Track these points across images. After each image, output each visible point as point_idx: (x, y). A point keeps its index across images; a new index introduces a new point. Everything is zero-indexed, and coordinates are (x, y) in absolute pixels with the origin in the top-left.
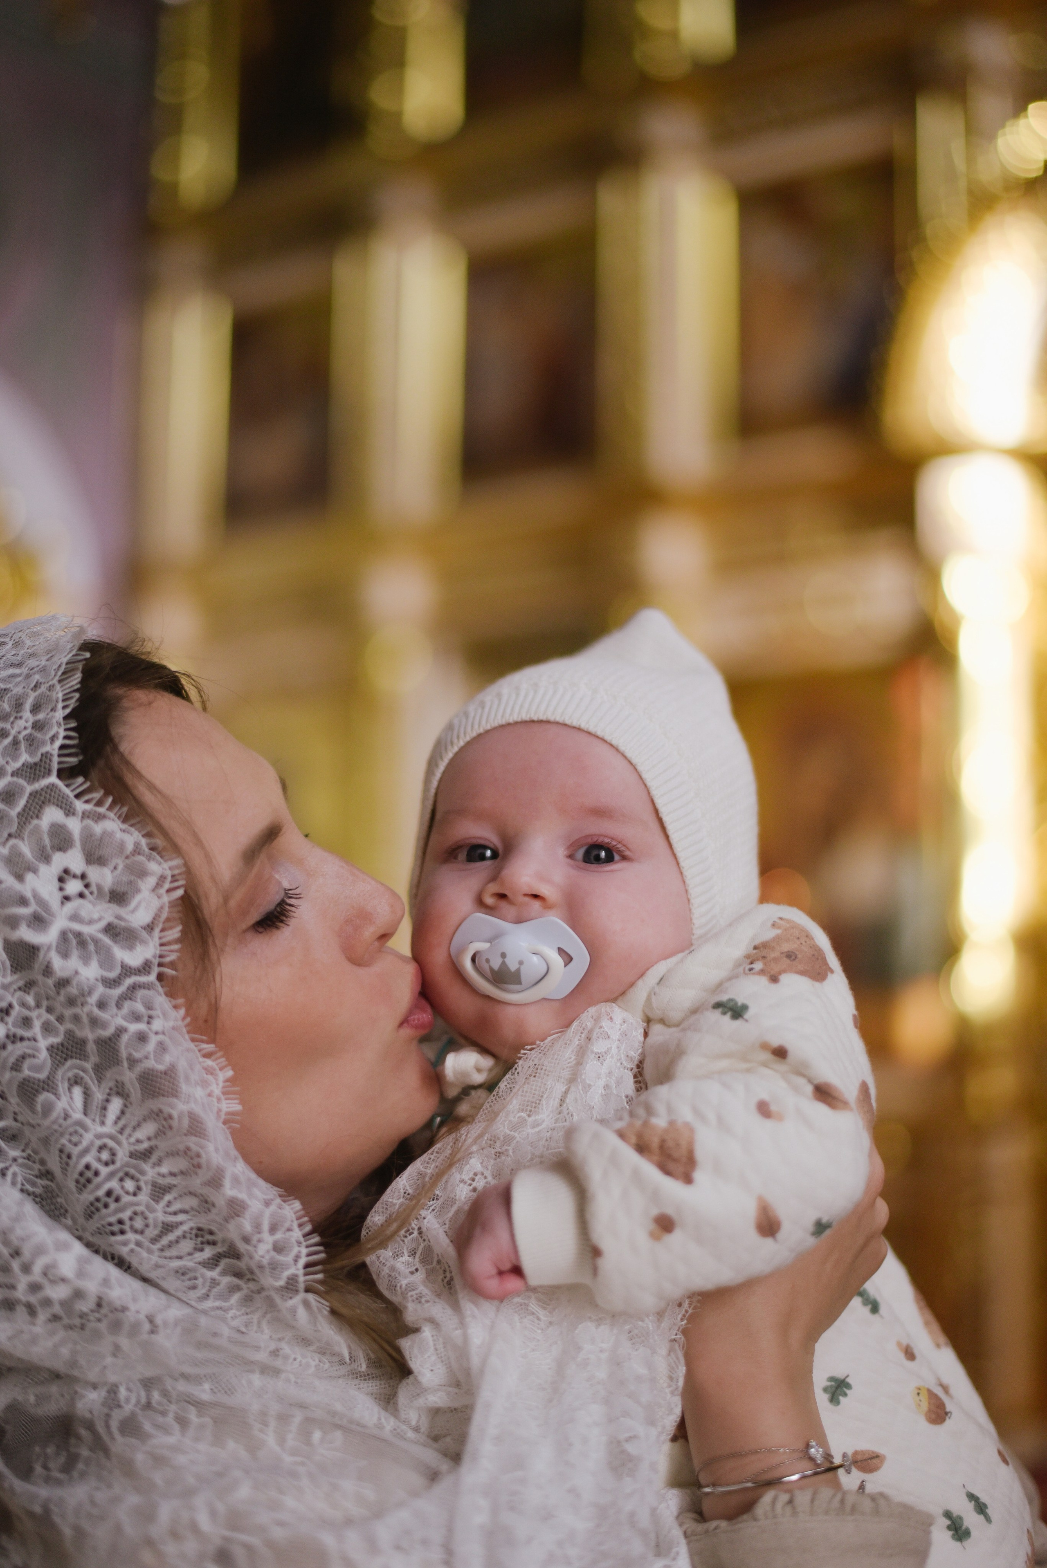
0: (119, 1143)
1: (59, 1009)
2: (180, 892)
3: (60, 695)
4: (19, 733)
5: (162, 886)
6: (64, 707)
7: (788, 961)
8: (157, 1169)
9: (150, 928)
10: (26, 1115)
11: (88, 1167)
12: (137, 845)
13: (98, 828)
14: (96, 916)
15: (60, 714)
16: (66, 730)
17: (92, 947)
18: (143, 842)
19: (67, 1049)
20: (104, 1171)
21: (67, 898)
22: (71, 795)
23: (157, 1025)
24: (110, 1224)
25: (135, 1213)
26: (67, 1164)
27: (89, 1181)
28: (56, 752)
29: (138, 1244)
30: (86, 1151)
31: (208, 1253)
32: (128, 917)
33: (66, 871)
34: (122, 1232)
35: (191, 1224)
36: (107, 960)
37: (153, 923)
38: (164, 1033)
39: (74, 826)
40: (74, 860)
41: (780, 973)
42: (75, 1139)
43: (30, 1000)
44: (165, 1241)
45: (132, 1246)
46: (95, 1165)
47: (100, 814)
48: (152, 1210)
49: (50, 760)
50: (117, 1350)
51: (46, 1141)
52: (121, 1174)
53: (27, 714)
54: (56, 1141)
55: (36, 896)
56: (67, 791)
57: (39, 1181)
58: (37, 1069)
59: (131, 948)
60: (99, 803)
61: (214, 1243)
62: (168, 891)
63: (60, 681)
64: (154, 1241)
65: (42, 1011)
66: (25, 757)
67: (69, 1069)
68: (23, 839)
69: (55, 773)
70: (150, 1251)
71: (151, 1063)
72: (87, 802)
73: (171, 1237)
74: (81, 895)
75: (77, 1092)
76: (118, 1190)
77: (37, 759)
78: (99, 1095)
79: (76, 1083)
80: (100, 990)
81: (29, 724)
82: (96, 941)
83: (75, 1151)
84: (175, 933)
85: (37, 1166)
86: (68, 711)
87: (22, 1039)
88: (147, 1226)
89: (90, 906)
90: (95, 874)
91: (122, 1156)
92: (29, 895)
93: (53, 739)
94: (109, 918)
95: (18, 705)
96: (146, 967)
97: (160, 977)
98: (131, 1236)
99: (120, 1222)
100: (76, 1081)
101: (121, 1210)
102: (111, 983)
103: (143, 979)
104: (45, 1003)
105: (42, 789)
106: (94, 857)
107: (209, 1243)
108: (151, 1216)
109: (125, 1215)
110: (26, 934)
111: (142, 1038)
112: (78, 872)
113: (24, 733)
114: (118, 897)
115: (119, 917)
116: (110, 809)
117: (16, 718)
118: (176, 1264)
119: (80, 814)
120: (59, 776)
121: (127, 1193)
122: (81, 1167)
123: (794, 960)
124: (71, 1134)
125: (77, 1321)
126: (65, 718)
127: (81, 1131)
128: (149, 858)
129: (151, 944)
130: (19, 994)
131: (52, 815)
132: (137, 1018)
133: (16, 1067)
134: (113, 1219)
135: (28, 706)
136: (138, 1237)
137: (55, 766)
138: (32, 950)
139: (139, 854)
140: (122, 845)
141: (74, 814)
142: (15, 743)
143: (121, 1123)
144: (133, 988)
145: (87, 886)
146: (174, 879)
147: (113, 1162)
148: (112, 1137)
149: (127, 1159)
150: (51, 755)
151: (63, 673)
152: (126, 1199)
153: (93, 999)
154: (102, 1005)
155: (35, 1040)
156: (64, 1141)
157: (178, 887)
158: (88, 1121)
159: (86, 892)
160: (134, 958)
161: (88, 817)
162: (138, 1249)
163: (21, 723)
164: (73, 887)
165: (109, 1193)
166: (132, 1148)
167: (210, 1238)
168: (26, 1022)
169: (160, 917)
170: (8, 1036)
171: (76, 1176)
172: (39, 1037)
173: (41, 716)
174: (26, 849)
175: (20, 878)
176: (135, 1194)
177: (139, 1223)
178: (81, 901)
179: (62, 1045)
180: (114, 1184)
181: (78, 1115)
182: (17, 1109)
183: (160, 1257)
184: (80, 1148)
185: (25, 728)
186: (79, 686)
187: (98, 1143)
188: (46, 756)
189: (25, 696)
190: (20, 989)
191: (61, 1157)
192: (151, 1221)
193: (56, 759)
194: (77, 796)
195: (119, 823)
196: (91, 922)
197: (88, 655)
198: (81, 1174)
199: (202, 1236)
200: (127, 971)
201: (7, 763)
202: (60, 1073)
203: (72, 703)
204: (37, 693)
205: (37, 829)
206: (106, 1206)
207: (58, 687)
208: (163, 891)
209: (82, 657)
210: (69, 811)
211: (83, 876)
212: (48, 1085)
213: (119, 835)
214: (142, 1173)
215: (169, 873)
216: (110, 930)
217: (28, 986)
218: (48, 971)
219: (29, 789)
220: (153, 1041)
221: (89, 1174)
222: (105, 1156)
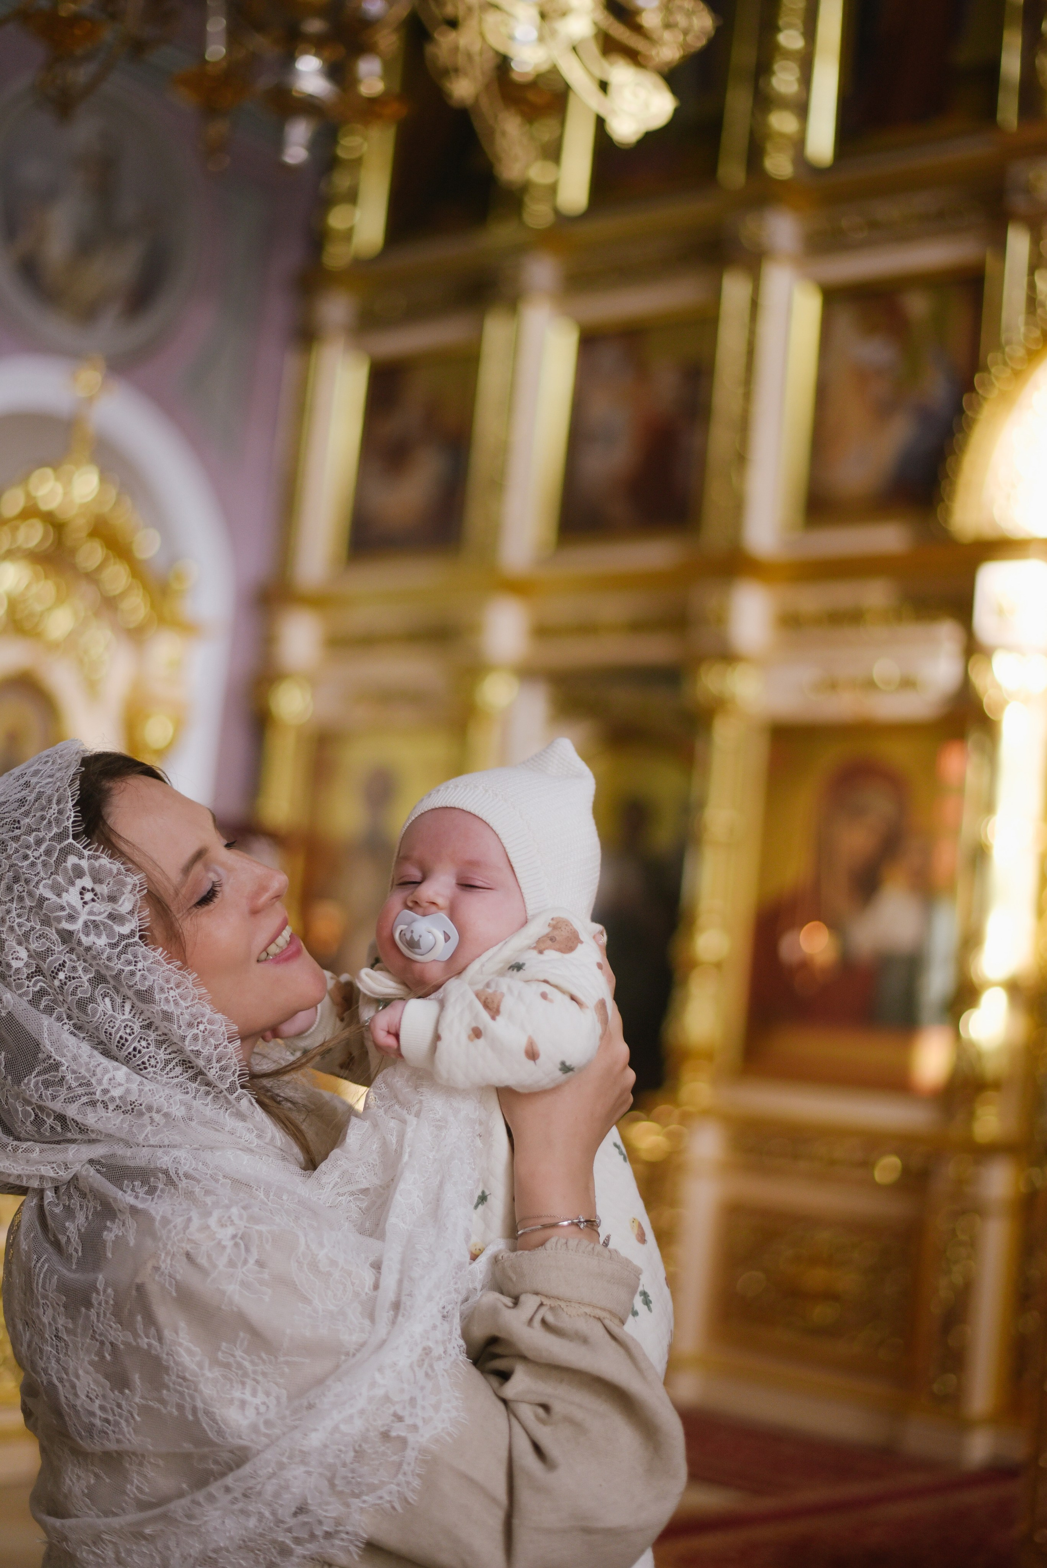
0: (134, 1023)
1: (90, 961)
2: (145, 891)
3: (70, 793)
4: (51, 817)
5: (135, 890)
6: (72, 800)
7: (550, 942)
8: (156, 1033)
9: (131, 912)
10: (83, 1017)
11: (121, 1037)
12: (119, 869)
13: (97, 864)
14: (102, 910)
15: (70, 804)
16: (74, 812)
17: (102, 928)
18: (122, 867)
19: (98, 979)
20: (130, 1038)
21: (85, 903)
22: (81, 847)
23: (140, 966)
24: (138, 1065)
25: (150, 1057)
26: (110, 1038)
27: (123, 1045)
28: (70, 825)
29: (155, 1073)
30: (119, 1030)
31: (191, 1073)
32: (119, 909)
33: (83, 888)
34: (146, 1068)
35: (179, 1058)
36: (111, 933)
37: (133, 909)
38: (144, 970)
39: (84, 863)
40: (87, 882)
41: (544, 950)
42: (112, 1024)
43: (74, 957)
44: (168, 1069)
45: (152, 1074)
46: (125, 1036)
47: (97, 855)
48: (159, 1054)
49: (68, 830)
50: (152, 1119)
51: (97, 1028)
52: (138, 1039)
53: (54, 806)
54: (102, 1028)
55: (69, 904)
56: (78, 846)
57: (99, 1046)
58: (85, 992)
59: (123, 924)
60: (96, 850)
61: (193, 1067)
62: (139, 892)
63: (69, 786)
64: (162, 1070)
65: (81, 962)
66: (55, 830)
67: (101, 990)
68: (59, 875)
69: (71, 837)
70: (162, 1076)
71: (139, 987)
72: (89, 850)
73: (171, 1066)
74: (93, 900)
75: (107, 1000)
76: (139, 1048)
77: (61, 830)
78: (119, 1000)
79: (106, 996)
80: (108, 950)
81: (56, 811)
82: (104, 924)
83: (113, 1031)
84: (146, 912)
85: (96, 1040)
86: (74, 802)
87: (74, 978)
88: (157, 1062)
89: (98, 905)
90: (98, 888)
91: (137, 1028)
92: (65, 904)
93: (68, 819)
94: (109, 910)
95: (50, 801)
96: (132, 934)
97: (141, 937)
98: (150, 1069)
99: (143, 1063)
100: (105, 996)
101: (143, 1057)
102: (113, 946)
103: (132, 941)
104: (82, 958)
105: (65, 847)
106: (97, 880)
107: (189, 1067)
108: (158, 1057)
109: (145, 1059)
110: (66, 925)
111: (132, 973)
112: (90, 888)
113: (53, 816)
114: (112, 899)
115: (113, 909)
116: (102, 852)
117: (49, 808)
118: (176, 1080)
119: (87, 857)
120: (74, 839)
121: (144, 1047)
122: (118, 1038)
123: (554, 942)
124: (109, 1023)
125: (130, 1108)
126: (73, 806)
127: (114, 1020)
128: (126, 876)
129: (133, 921)
130: (68, 955)
131: (72, 860)
132: (130, 963)
133: (74, 993)
134: (140, 1062)
135: (54, 801)
136: (154, 1069)
137: (71, 833)
138: (71, 933)
139: (120, 875)
140: (111, 870)
141: (83, 858)
142: (50, 822)
143: (133, 1012)
144: (126, 946)
145: (95, 895)
146: (141, 885)
147: (133, 1033)
148: (130, 1021)
149: (139, 1030)
150: (68, 827)
151: (71, 781)
152: (144, 1051)
153: (105, 956)
154: (109, 959)
155: (81, 978)
156: (106, 1027)
157: (144, 889)
158: (116, 1014)
159: (96, 898)
160: (125, 930)
161: (91, 858)
162: (155, 1076)
163: (52, 811)
164: (88, 896)
165: (135, 1049)
166: (141, 1024)
167: (190, 1065)
168: (74, 969)
169: (136, 906)
170: (66, 978)
171: (116, 1043)
172: (82, 976)
173: (61, 806)
174: (60, 879)
175: (59, 895)
176: (148, 1048)
177: (153, 1062)
178: (93, 903)
179: (95, 978)
180: (136, 1044)
181: (110, 1012)
182: (78, 1015)
183: (167, 1078)
184: (115, 1028)
185: (54, 814)
186: (79, 787)
187: (124, 1025)
188: (66, 828)
189: (53, 795)
190: (67, 952)
191: (106, 1036)
192: (158, 1060)
193: (71, 829)
194: (84, 848)
195: (108, 859)
196: (100, 914)
197: (83, 769)
198: (119, 1042)
199: (186, 1064)
200: (123, 937)
201: (46, 834)
202: (96, 992)
203: (76, 798)
204: (59, 793)
205: (66, 869)
206: (135, 1056)
207: (68, 789)
208: (136, 892)
209: (81, 771)
210: (81, 857)
211: (93, 890)
212: (92, 999)
213: (108, 865)
214: (149, 1036)
215: (138, 882)
216: (112, 916)
217: (72, 951)
218: (79, 943)
219: (59, 847)
220: (139, 974)
221: (123, 1041)
222: (128, 1031)
